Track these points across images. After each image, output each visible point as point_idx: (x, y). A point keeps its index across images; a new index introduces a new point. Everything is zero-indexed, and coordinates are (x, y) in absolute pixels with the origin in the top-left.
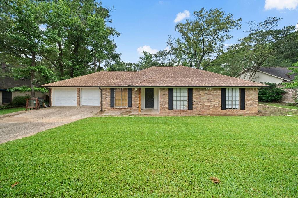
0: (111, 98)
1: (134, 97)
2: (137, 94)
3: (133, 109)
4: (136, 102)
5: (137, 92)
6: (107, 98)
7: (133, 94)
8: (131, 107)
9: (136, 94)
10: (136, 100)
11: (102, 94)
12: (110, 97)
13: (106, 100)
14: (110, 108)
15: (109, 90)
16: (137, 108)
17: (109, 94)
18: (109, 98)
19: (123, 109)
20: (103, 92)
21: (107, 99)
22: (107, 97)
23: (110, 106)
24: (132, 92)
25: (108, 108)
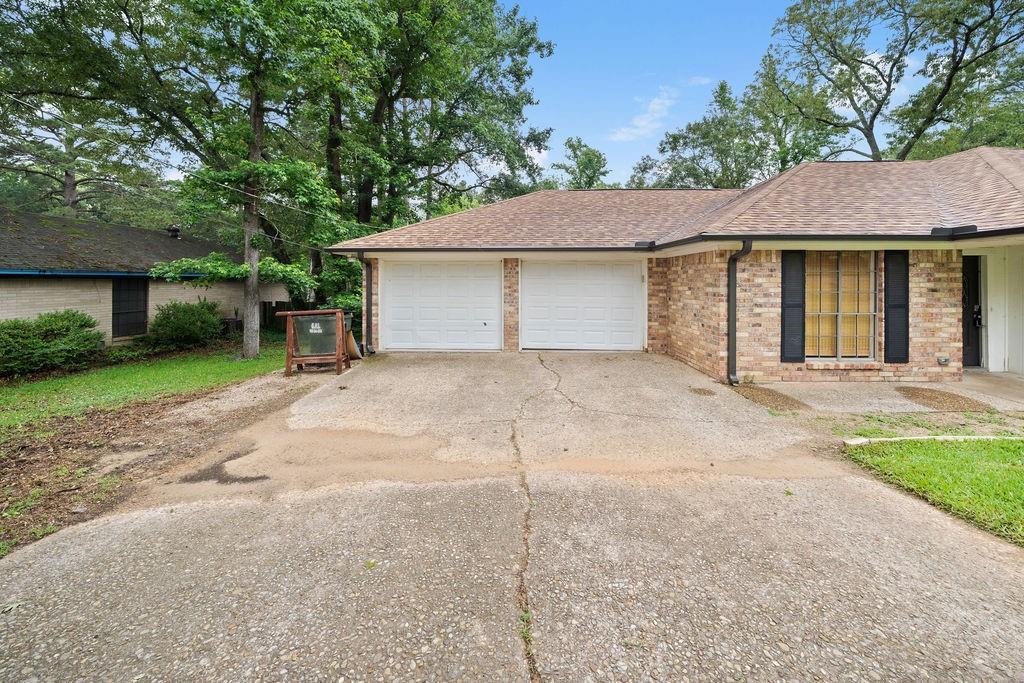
0: (784, 306)
1: (923, 300)
2: (938, 286)
3: (916, 374)
4: (933, 332)
5: (937, 275)
6: (757, 310)
7: (917, 285)
8: (904, 358)
9: (931, 285)
10: (930, 317)
11: (731, 285)
12: (779, 300)
13: (757, 320)
14: (776, 364)
15: (776, 262)
16: (938, 369)
17: (772, 284)
18: (772, 306)
19: (853, 374)
20: (740, 275)
21: (759, 315)
22: (761, 300)
23: (776, 353)
24: (912, 271)
25: (765, 364)
